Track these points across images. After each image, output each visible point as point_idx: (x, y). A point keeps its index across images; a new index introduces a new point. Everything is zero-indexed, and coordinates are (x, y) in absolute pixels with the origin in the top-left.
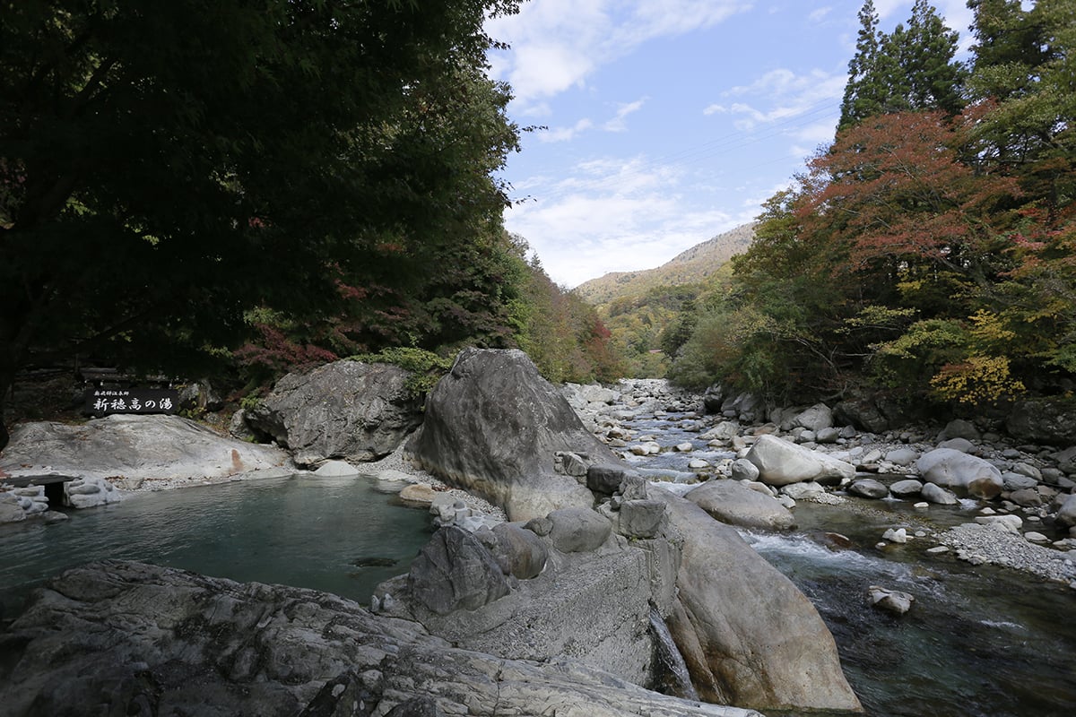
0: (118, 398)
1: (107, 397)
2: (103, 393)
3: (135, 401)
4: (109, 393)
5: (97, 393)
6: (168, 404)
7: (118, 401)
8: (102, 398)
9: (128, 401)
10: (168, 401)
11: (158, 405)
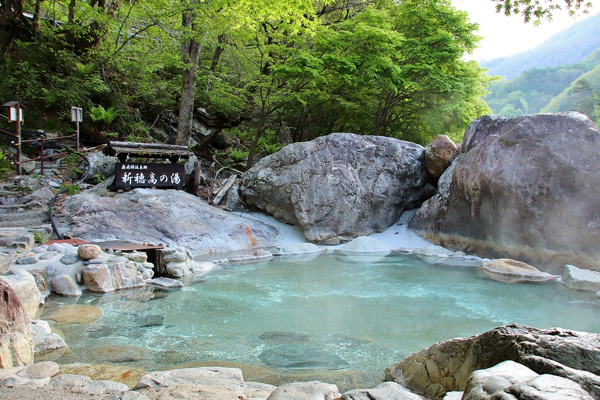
0: (139, 171)
1: (131, 170)
2: (128, 167)
3: (152, 176)
4: (133, 167)
5: (124, 167)
6: (176, 179)
7: (139, 175)
8: (127, 171)
9: (147, 174)
10: (177, 175)
11: (169, 179)
